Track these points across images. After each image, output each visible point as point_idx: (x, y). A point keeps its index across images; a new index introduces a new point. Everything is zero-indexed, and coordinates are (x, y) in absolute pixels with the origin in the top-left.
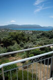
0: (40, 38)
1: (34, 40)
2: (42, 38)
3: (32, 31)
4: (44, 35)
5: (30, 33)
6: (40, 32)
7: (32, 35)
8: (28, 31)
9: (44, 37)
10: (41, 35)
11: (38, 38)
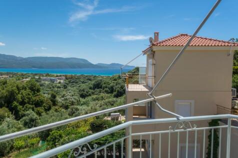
0: (90, 95)
2: (94, 97)
3: (66, 76)
4: (101, 87)
5: (60, 83)
6: (90, 80)
7: (65, 87)
8: (53, 76)
9: (100, 92)
10: (90, 88)
11: (83, 96)
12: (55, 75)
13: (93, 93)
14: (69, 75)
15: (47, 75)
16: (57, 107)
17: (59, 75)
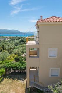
0: (19, 45)
1: (11, 49)
2: (21, 45)
3: (10, 37)
4: (23, 42)
5: (8, 40)
7: (10, 42)
8: (5, 37)
9: (23, 44)
10: (19, 42)
11: (16, 45)
12: (6, 37)
13: (20, 44)
14: (11, 37)
15: (3, 37)
16: (4, 50)
17: (7, 37)
